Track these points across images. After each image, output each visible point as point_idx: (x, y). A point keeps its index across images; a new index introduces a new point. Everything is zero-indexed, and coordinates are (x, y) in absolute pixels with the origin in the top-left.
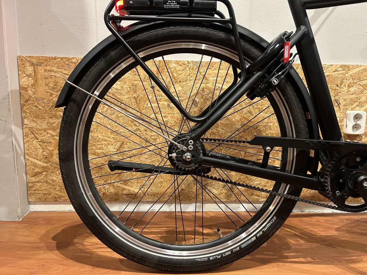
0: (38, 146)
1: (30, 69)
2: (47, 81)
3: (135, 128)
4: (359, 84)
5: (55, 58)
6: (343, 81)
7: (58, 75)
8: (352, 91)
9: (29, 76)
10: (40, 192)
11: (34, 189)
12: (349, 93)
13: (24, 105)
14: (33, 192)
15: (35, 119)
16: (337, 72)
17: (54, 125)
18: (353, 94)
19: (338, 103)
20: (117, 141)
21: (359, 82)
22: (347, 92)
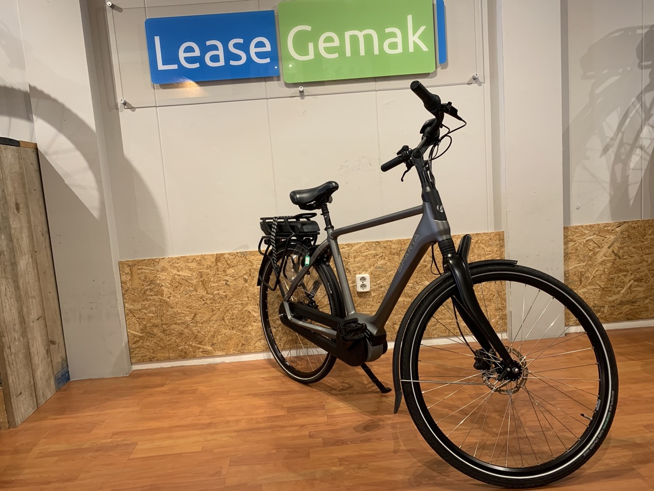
0: (136, 322)
1: (127, 270)
2: (140, 276)
3: (203, 302)
5: (144, 260)
6: (350, 254)
7: (147, 271)
8: (358, 261)
9: (127, 274)
10: (139, 355)
11: (135, 353)
12: (356, 262)
13: (125, 294)
14: (134, 355)
15: (133, 303)
16: (344, 249)
17: (146, 306)
18: (358, 263)
19: (349, 270)
20: (191, 313)
21: (361, 254)
22: (354, 262)
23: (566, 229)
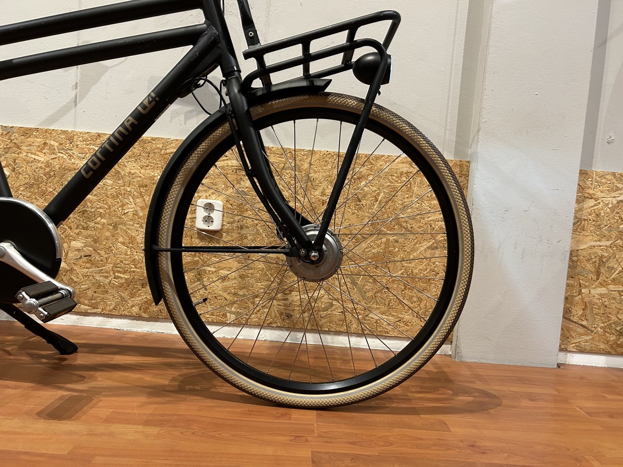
18: (207, 178)
23: (583, 174)
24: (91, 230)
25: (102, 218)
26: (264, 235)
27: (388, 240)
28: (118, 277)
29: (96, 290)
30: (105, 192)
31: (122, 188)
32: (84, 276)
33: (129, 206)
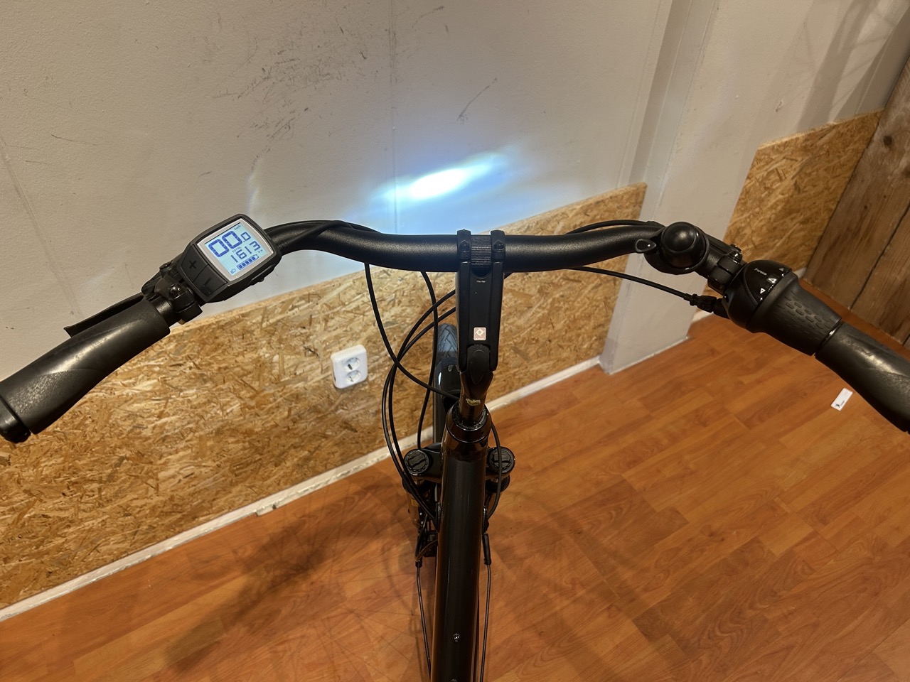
4: (345, 311)
6: (313, 317)
8: (333, 326)
12: (329, 329)
16: (296, 309)
18: (337, 328)
19: (313, 350)
21: (344, 309)
22: (325, 330)
24: (184, 450)
25: (195, 432)
26: (419, 354)
27: (554, 299)
28: (240, 474)
29: (215, 497)
30: (189, 405)
31: (214, 389)
32: (192, 495)
33: (231, 404)
